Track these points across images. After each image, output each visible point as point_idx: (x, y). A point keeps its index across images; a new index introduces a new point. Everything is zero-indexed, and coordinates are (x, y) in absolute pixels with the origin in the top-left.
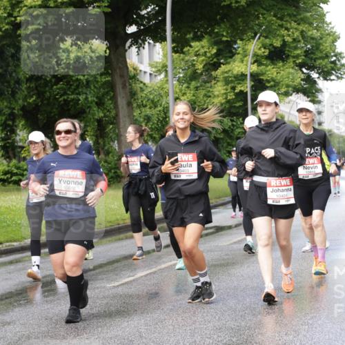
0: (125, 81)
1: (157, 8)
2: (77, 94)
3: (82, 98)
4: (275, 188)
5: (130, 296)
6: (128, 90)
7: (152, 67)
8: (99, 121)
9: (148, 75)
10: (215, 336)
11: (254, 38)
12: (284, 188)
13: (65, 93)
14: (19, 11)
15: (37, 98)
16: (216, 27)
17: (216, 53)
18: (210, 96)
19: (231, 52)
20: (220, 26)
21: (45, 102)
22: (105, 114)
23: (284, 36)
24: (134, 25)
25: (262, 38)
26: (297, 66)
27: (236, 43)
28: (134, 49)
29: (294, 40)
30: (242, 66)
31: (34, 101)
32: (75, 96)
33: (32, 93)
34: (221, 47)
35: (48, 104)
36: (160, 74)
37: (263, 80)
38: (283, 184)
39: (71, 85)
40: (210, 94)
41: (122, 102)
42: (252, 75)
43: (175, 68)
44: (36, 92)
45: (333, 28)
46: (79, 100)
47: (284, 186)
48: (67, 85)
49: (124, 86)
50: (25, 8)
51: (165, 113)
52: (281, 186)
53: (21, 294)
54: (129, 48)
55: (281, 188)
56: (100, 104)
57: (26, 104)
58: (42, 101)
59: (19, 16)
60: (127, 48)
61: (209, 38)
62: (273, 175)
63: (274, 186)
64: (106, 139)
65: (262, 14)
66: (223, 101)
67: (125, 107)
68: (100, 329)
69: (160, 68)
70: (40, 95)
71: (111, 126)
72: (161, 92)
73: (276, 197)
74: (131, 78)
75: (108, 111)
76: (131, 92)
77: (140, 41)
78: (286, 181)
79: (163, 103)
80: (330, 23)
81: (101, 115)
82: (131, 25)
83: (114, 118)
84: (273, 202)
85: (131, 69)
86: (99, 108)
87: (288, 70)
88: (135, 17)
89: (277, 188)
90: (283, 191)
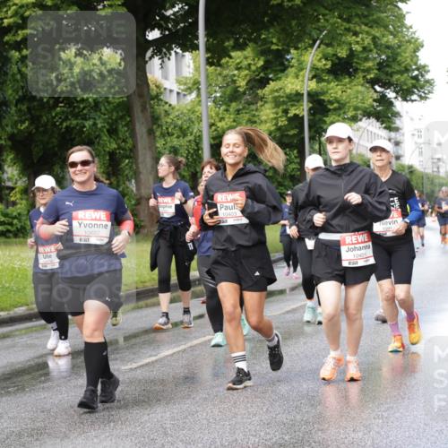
0: (145, 103)
1: (186, 7)
2: (82, 119)
3: (88, 124)
4: (350, 247)
5: (152, 381)
6: (149, 114)
7: (180, 84)
8: (112, 154)
9: (175, 95)
10: (262, 434)
11: (312, 46)
12: (362, 245)
13: (66, 119)
14: (7, 11)
15: (30, 124)
16: (263, 32)
17: (262, 66)
18: (255, 122)
19: (283, 64)
20: (268, 31)
21: (41, 129)
22: (118, 145)
23: (350, 44)
24: (156, 30)
25: (322, 46)
26: (368, 82)
27: (289, 52)
28: (156, 61)
29: (364, 48)
30: (296, 82)
31: (27, 127)
32: (80, 122)
33: (23, 118)
34: (270, 57)
35: (45, 132)
36: (190, 94)
37: (323, 100)
38: (360, 241)
39: (74, 107)
40: (256, 119)
41: (141, 129)
42: (310, 94)
43: (210, 85)
44: (28, 116)
45: (414, 33)
46: (85, 127)
47: (362, 243)
48: (70, 107)
49: (144, 109)
50: (14, 7)
51: (197, 144)
52: (358, 243)
53: (9, 378)
54: (150, 58)
55: (358, 246)
56: (112, 132)
57: (16, 131)
58: (37, 129)
59: (6, 18)
60: (147, 59)
61: (255, 45)
62: (347, 231)
63: (349, 244)
64: (120, 177)
65: (323, 15)
66: (273, 128)
67: (145, 135)
68: (112, 424)
69: (190, 85)
70: (34, 120)
71: (127, 161)
72: (192, 116)
73: (352, 258)
74: (153, 99)
75: (124, 141)
76: (153, 117)
77: (164, 50)
78: (362, 237)
79: (195, 131)
80: (411, 27)
81: (114, 146)
82: (152, 29)
83: (131, 150)
84: (349, 263)
85: (152, 86)
86: (111, 137)
87: (355, 88)
88: (158, 18)
89: (353, 246)
90: (360, 249)
